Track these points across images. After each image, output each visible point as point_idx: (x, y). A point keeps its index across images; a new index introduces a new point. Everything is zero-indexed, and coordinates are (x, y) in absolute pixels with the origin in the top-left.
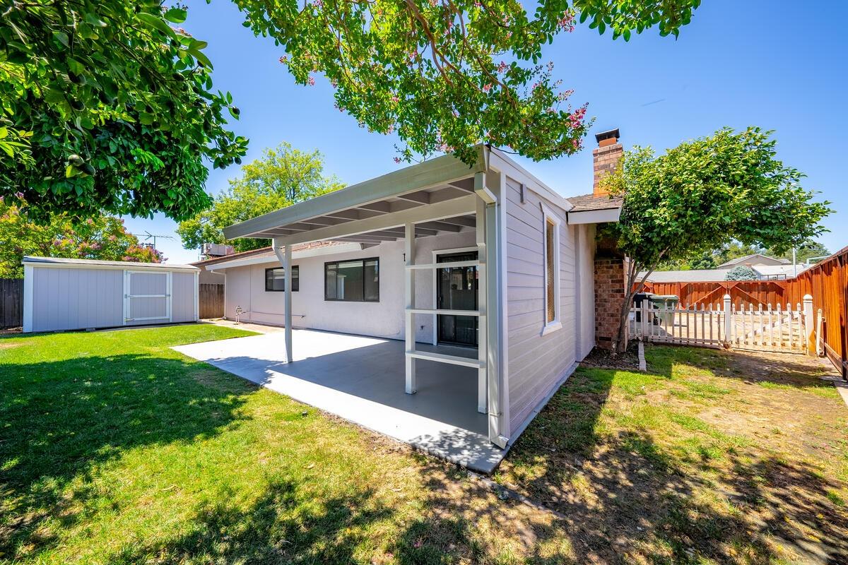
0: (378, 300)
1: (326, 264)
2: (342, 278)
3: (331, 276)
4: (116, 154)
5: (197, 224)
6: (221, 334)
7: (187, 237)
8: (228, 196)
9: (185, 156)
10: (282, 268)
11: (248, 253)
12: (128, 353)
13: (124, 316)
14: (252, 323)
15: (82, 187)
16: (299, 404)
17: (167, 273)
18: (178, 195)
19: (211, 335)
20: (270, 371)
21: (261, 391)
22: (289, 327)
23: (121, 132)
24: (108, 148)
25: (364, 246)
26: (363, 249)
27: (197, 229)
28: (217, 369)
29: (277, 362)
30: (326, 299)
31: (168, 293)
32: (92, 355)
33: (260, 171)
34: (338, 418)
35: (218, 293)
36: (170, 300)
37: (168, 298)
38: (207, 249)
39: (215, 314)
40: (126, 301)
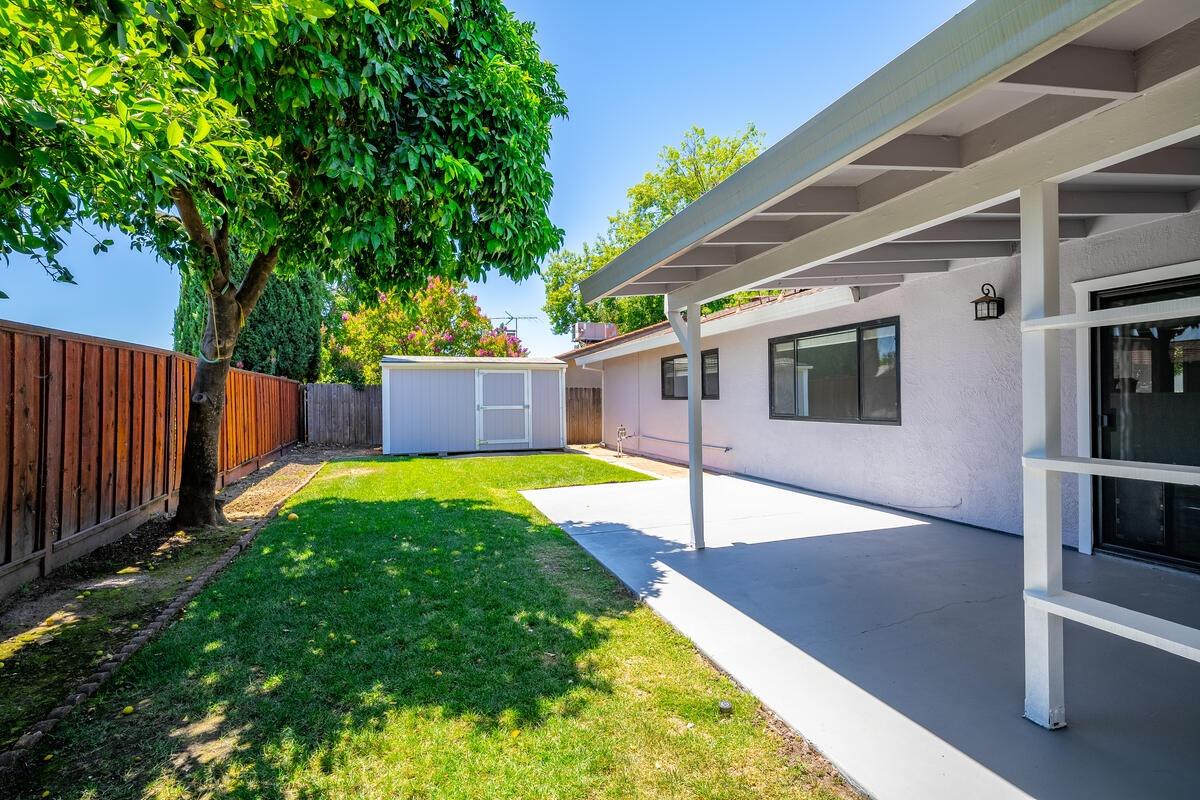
0: (897, 420)
1: (772, 343)
2: (804, 371)
3: (782, 369)
4: (417, 173)
5: (568, 294)
6: (592, 473)
7: (557, 316)
8: (608, 243)
9: (514, 156)
10: (685, 356)
11: (636, 334)
12: (467, 498)
13: (477, 437)
14: (642, 456)
15: (380, 236)
16: (715, 672)
17: (525, 372)
18: (505, 227)
19: (578, 473)
20: (660, 566)
21: (639, 613)
22: (698, 467)
23: (425, 133)
24: (406, 166)
25: (860, 293)
26: (858, 298)
27: (569, 301)
28: (575, 543)
29: (676, 545)
30: (773, 415)
31: (526, 404)
32: (429, 496)
33: (655, 191)
34: (813, 751)
35: (594, 403)
36: (529, 413)
37: (526, 410)
38: (579, 331)
39: (590, 436)
40: (479, 415)
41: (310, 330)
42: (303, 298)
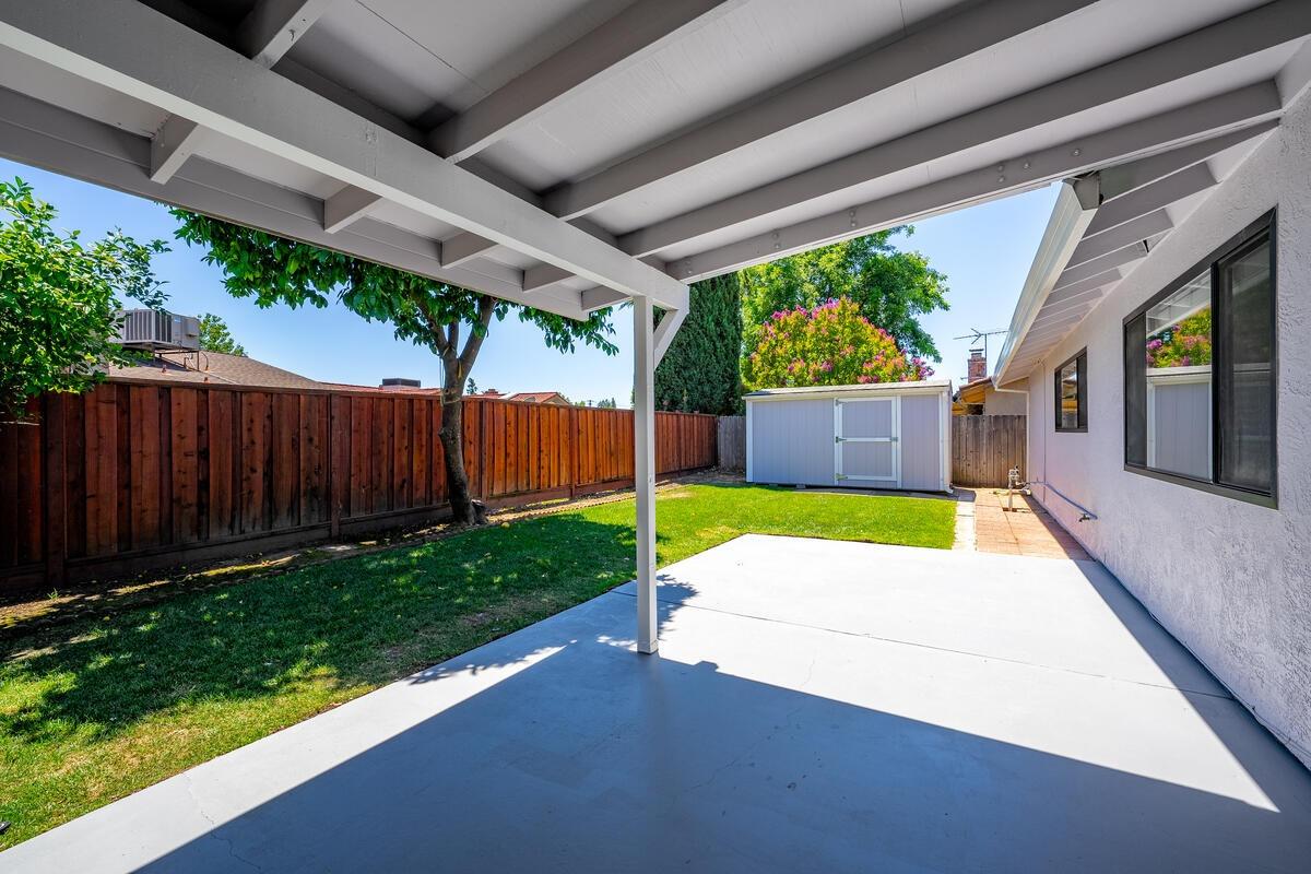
1: (1127, 326)
13: (836, 471)
17: (893, 399)
30: (1129, 467)
31: (894, 436)
36: (897, 446)
37: (894, 443)
40: (838, 447)
41: (726, 371)
42: (718, 344)
